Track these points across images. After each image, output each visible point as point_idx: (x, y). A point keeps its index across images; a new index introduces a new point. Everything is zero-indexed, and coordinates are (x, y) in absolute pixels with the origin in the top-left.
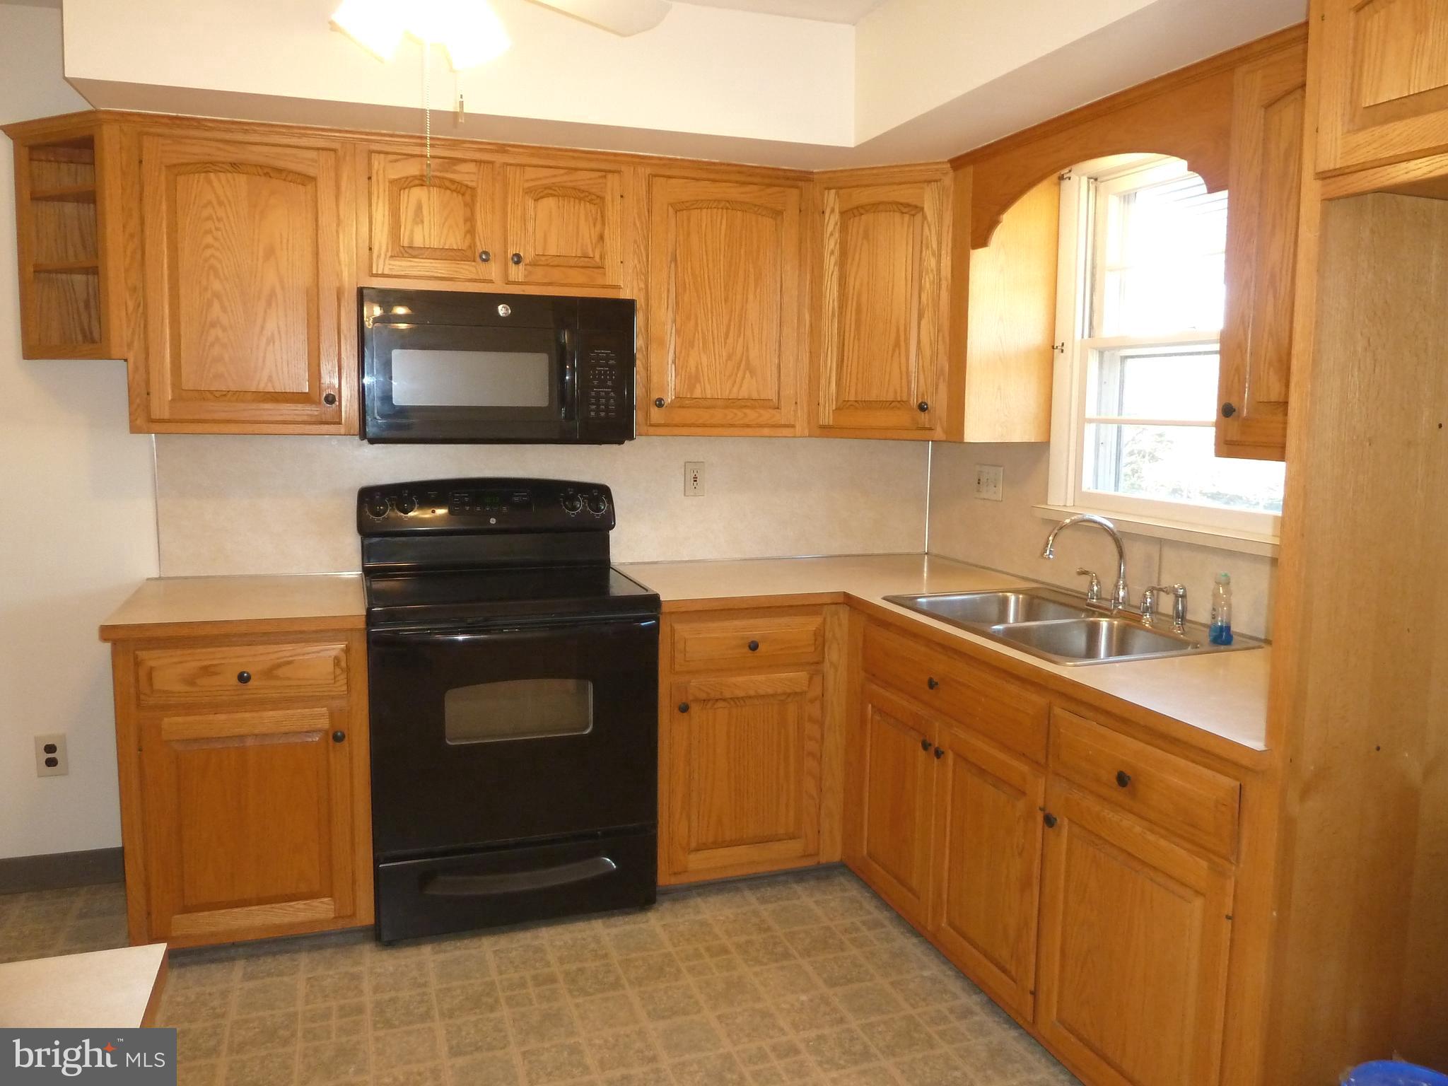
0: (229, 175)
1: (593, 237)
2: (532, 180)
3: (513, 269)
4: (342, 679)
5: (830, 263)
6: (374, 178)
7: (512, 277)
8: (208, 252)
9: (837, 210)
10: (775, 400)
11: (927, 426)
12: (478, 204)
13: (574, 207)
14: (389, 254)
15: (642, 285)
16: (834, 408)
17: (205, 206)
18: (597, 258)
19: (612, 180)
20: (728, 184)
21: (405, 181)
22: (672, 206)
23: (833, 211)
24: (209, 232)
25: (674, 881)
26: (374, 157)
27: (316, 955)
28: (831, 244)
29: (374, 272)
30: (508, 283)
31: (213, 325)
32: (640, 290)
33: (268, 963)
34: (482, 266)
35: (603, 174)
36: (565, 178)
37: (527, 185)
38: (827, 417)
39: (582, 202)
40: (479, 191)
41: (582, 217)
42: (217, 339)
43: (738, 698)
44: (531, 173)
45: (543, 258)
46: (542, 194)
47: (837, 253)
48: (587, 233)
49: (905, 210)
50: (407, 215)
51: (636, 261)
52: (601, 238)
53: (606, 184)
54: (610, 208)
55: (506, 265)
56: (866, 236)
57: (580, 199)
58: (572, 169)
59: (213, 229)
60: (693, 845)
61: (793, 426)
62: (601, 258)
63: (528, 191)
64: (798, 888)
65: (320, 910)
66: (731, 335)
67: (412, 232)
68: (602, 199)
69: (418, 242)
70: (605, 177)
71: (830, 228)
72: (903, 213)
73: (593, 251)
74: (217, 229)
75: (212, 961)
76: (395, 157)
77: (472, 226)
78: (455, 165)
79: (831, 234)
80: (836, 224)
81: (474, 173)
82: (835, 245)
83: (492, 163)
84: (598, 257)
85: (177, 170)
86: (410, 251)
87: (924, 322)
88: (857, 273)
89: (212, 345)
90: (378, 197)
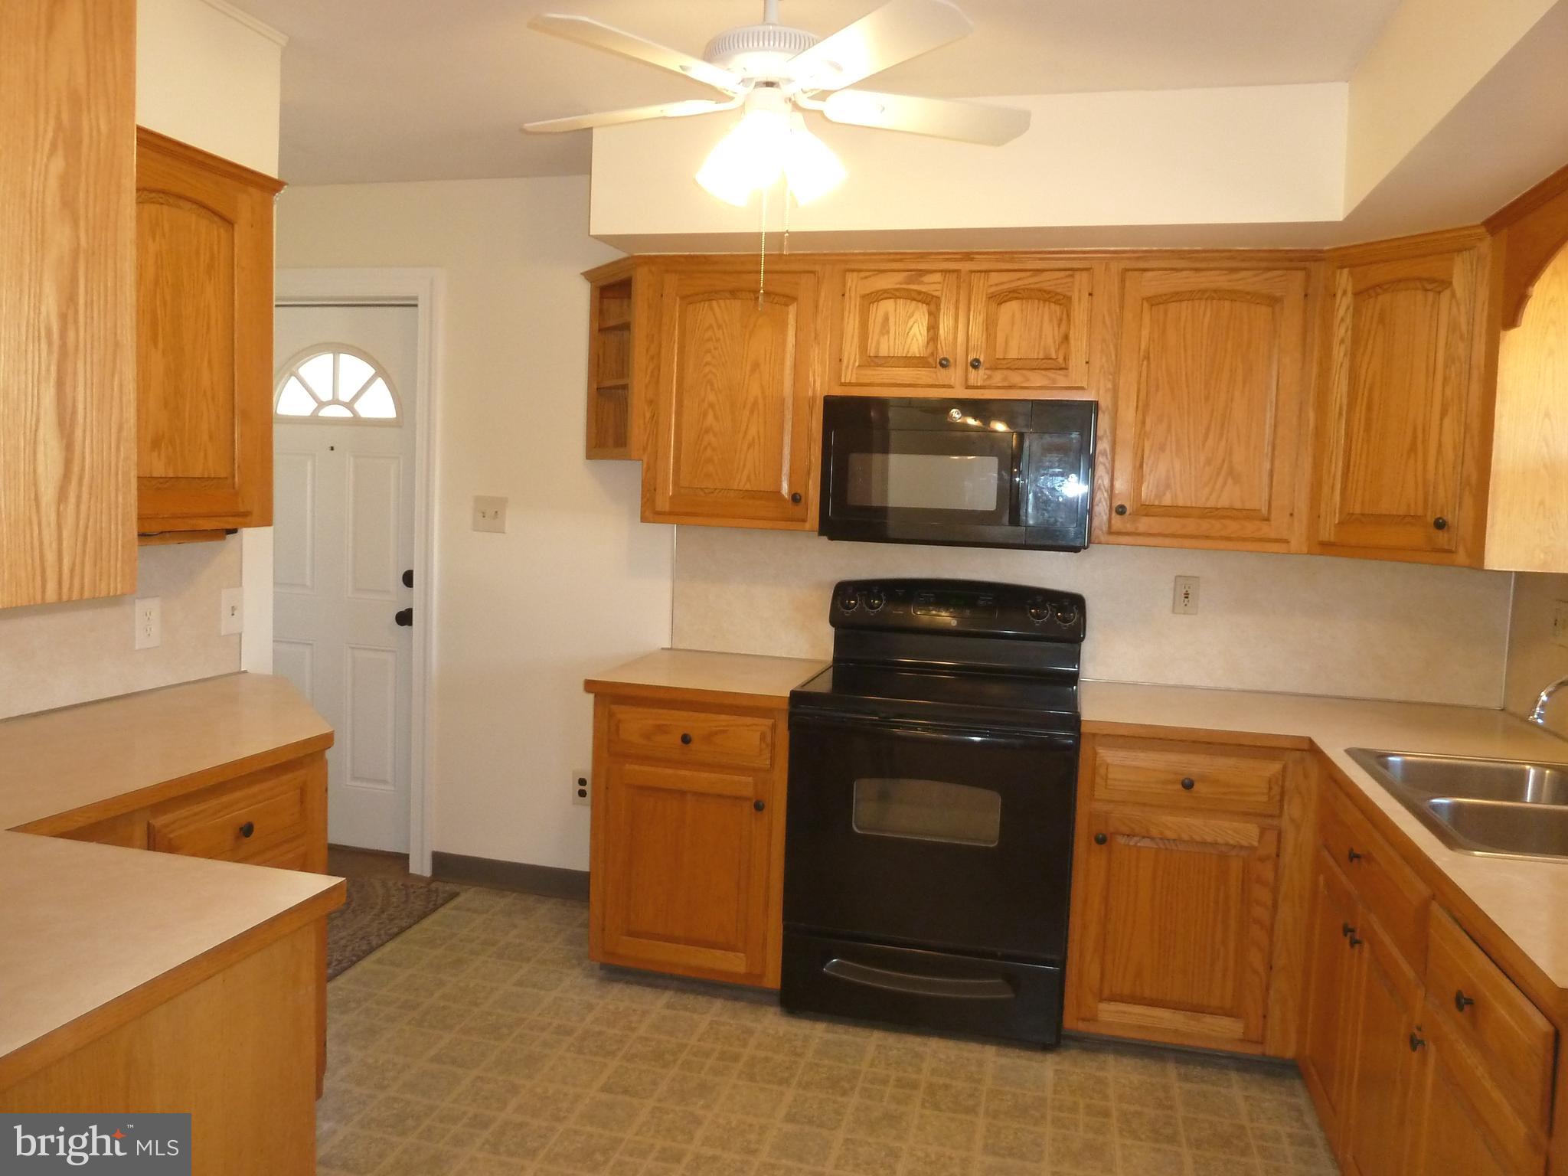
0: (728, 301)
1: (1056, 338)
2: (996, 285)
3: (972, 373)
4: (767, 754)
5: (1339, 353)
6: (847, 295)
7: (972, 381)
8: (707, 369)
9: (1349, 294)
10: (1264, 510)
11: (1446, 547)
12: (942, 311)
13: (1038, 309)
14: (857, 364)
15: (1110, 386)
16: (1337, 522)
17: (708, 329)
18: (1061, 360)
19: (1082, 278)
20: (1218, 272)
21: (875, 296)
22: (1147, 301)
23: (1345, 293)
24: (709, 351)
25: (1082, 1026)
26: (849, 276)
27: (729, 1004)
28: (1341, 331)
29: (843, 381)
30: (968, 387)
31: (707, 431)
32: (1107, 390)
33: (690, 1000)
34: (942, 372)
35: (1070, 272)
36: (1032, 280)
37: (992, 290)
38: (1327, 533)
39: (1047, 303)
40: (943, 299)
41: (1046, 318)
42: (709, 444)
43: (1168, 840)
44: (995, 278)
45: (1004, 362)
46: (1005, 299)
47: (1348, 342)
48: (1050, 335)
49: (1429, 287)
50: (874, 328)
51: (1104, 360)
52: (1066, 338)
53: (1073, 282)
54: (1076, 307)
55: (967, 369)
56: (1382, 320)
57: (1045, 301)
58: (1038, 270)
59: (712, 348)
60: (1106, 992)
61: (1286, 542)
62: (1065, 359)
63: (991, 297)
64: (1234, 1076)
65: (735, 963)
66: (1211, 436)
67: (878, 343)
68: (1069, 299)
69: (883, 352)
70: (1072, 276)
71: (1341, 312)
72: (1426, 290)
73: (1057, 351)
74: (715, 349)
75: (649, 985)
76: (868, 274)
77: (935, 334)
78: (921, 276)
79: (1342, 320)
80: (1348, 308)
81: (939, 283)
82: (1346, 331)
83: (957, 271)
84: (1062, 358)
85: (688, 299)
86: (876, 360)
87: (1447, 421)
88: (1369, 364)
89: (706, 448)
90: (850, 312)
